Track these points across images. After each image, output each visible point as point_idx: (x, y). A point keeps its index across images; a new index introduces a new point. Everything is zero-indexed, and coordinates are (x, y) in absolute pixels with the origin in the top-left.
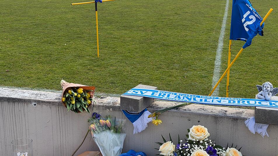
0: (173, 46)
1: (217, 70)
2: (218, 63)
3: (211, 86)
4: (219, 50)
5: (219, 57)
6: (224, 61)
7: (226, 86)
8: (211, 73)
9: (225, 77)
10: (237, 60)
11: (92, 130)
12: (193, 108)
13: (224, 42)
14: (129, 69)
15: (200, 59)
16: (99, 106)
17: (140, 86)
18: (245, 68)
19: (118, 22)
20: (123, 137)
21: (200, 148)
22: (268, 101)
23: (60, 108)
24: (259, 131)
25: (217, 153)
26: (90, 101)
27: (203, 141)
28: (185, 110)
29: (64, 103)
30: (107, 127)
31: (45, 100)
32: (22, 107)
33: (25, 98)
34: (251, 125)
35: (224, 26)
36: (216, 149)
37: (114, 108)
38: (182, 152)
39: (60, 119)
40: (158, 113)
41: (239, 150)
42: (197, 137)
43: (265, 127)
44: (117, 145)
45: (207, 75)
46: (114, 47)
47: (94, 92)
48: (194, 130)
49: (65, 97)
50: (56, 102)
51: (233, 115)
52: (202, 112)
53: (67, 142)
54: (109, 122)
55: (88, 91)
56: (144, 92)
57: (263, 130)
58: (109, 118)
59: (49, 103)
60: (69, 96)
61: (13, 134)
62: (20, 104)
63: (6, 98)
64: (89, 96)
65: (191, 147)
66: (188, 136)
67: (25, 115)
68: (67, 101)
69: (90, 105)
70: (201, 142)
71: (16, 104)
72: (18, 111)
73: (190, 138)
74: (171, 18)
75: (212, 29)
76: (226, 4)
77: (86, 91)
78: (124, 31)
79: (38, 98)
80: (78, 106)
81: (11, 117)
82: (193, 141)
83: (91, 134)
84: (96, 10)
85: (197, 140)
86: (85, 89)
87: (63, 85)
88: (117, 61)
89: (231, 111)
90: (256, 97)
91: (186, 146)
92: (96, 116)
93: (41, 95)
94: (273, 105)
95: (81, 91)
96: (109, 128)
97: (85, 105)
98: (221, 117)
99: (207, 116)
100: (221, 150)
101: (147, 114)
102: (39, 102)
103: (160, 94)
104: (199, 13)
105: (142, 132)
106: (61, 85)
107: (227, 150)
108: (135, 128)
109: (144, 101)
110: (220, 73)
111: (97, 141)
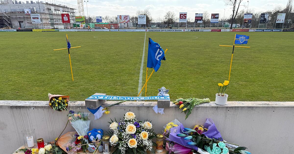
0: (116, 73)
1: (140, 85)
2: (140, 81)
3: (137, 93)
4: (141, 74)
5: (141, 78)
6: (144, 80)
7: (145, 93)
8: (137, 87)
9: (144, 88)
10: (150, 79)
11: (70, 120)
12: (127, 103)
13: (143, 70)
14: (92, 87)
15: (132, 80)
16: (73, 107)
17: (96, 94)
18: (154, 83)
19: (83, 61)
20: (89, 122)
21: (131, 123)
22: (164, 96)
23: (49, 110)
24: (160, 112)
25: (140, 125)
26: (67, 104)
27: (132, 119)
28: (122, 105)
29: (51, 106)
30: (79, 118)
31: (39, 105)
32: (25, 111)
33: (27, 105)
34: (156, 109)
35: (143, 61)
36: (139, 123)
37: (82, 107)
38: (121, 126)
39: (50, 116)
40: (108, 108)
41: (150, 122)
42: (129, 118)
43: (163, 109)
44: (86, 127)
45: (135, 88)
46: (82, 75)
47: (69, 99)
48: (127, 114)
49: (51, 103)
50: (46, 107)
51: (147, 105)
52: (132, 105)
53: (56, 128)
54: (80, 115)
55: (65, 99)
56: (98, 97)
57: (162, 111)
58: (79, 113)
59: (42, 107)
60: (53, 102)
61: (22, 127)
62: (24, 109)
63: (14, 106)
64: (66, 101)
65: (126, 123)
66: (124, 118)
67: (28, 115)
68: (53, 105)
69: (67, 107)
70: (131, 120)
71: (21, 109)
72: (23, 113)
73: (126, 119)
74: (114, 57)
75: (137, 63)
76: (143, 49)
77: (64, 98)
78: (87, 66)
79: (35, 105)
80: (60, 107)
81: (20, 117)
82: (127, 120)
83: (70, 123)
84: (69, 53)
85: (129, 120)
86: (63, 97)
87: (50, 97)
88: (84, 83)
89: (146, 103)
90: (158, 95)
91: (124, 123)
92: (72, 112)
93: (36, 103)
94: (166, 98)
95: (60, 99)
96: (80, 118)
97: (64, 107)
98: (141, 107)
99: (134, 107)
100: (141, 123)
101: (101, 108)
102: (36, 107)
103: (108, 97)
104: (130, 54)
105: (99, 118)
106: (49, 96)
107: (145, 123)
108: (95, 117)
109: (99, 102)
110: (142, 86)
111: (74, 126)
